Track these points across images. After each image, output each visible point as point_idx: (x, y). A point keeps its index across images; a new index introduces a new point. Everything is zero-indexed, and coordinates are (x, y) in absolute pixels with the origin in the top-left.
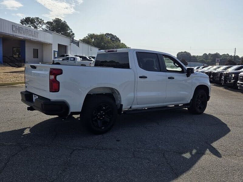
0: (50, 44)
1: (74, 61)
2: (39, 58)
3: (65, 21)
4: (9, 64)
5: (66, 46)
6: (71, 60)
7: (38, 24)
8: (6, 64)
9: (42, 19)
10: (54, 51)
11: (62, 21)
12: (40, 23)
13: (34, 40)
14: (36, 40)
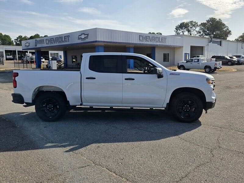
0: (180, 47)
1: (198, 63)
2: (169, 61)
3: (220, 19)
4: (138, 69)
5: (203, 47)
6: (194, 62)
7: (192, 27)
8: (136, 69)
9: (196, 22)
10: (186, 54)
11: (216, 19)
12: (194, 26)
13: (161, 46)
14: (163, 45)
